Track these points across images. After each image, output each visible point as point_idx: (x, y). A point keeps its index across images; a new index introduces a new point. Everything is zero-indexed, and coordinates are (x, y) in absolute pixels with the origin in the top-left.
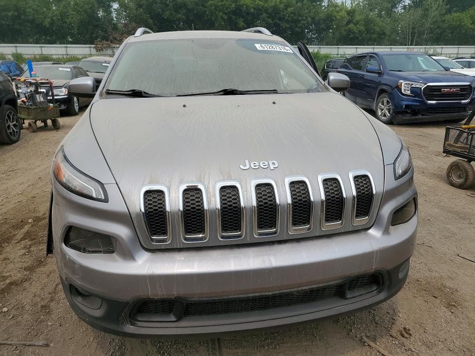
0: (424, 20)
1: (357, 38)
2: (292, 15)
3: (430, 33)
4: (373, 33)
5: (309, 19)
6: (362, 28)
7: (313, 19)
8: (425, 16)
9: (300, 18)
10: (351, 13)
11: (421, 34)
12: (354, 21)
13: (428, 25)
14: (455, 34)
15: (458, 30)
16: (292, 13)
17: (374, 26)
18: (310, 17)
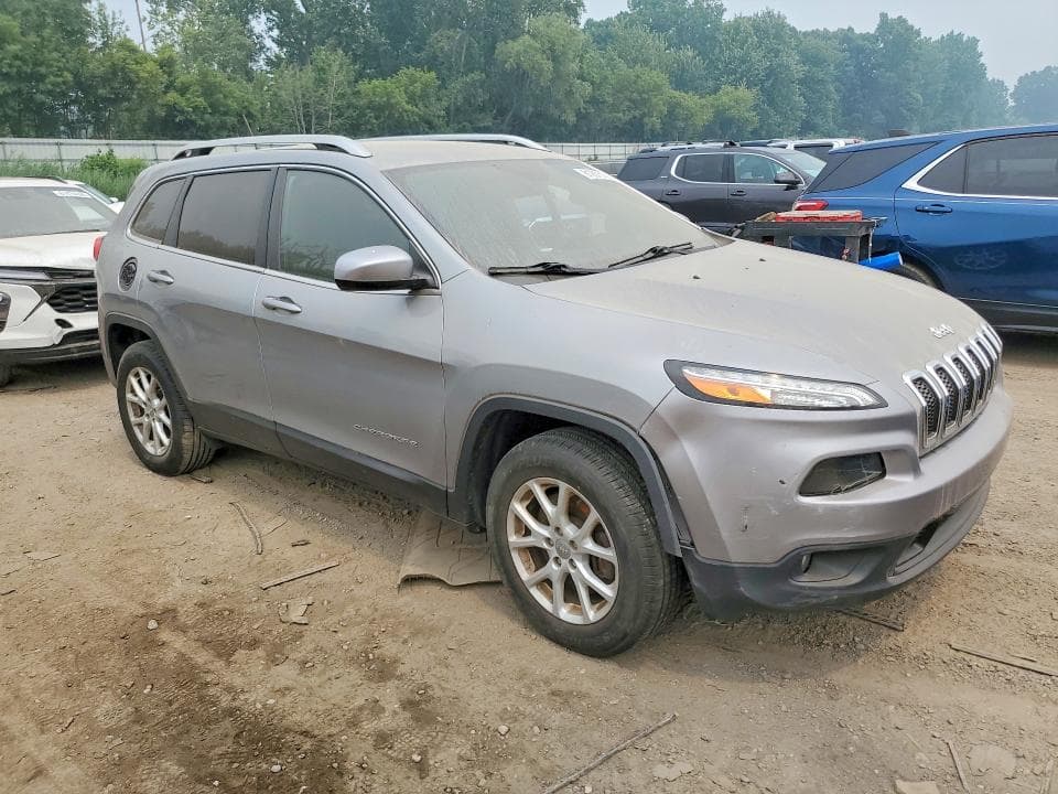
0: (321, 91)
1: (193, 123)
2: (18, 63)
3: (339, 116)
4: (226, 114)
5: (69, 77)
6: (201, 101)
7: (76, 75)
8: (321, 81)
9: (43, 70)
10: (166, 64)
11: (321, 117)
12: (178, 83)
13: (330, 99)
14: (382, 119)
15: (387, 113)
16: (16, 57)
17: (225, 97)
18: (68, 70)
